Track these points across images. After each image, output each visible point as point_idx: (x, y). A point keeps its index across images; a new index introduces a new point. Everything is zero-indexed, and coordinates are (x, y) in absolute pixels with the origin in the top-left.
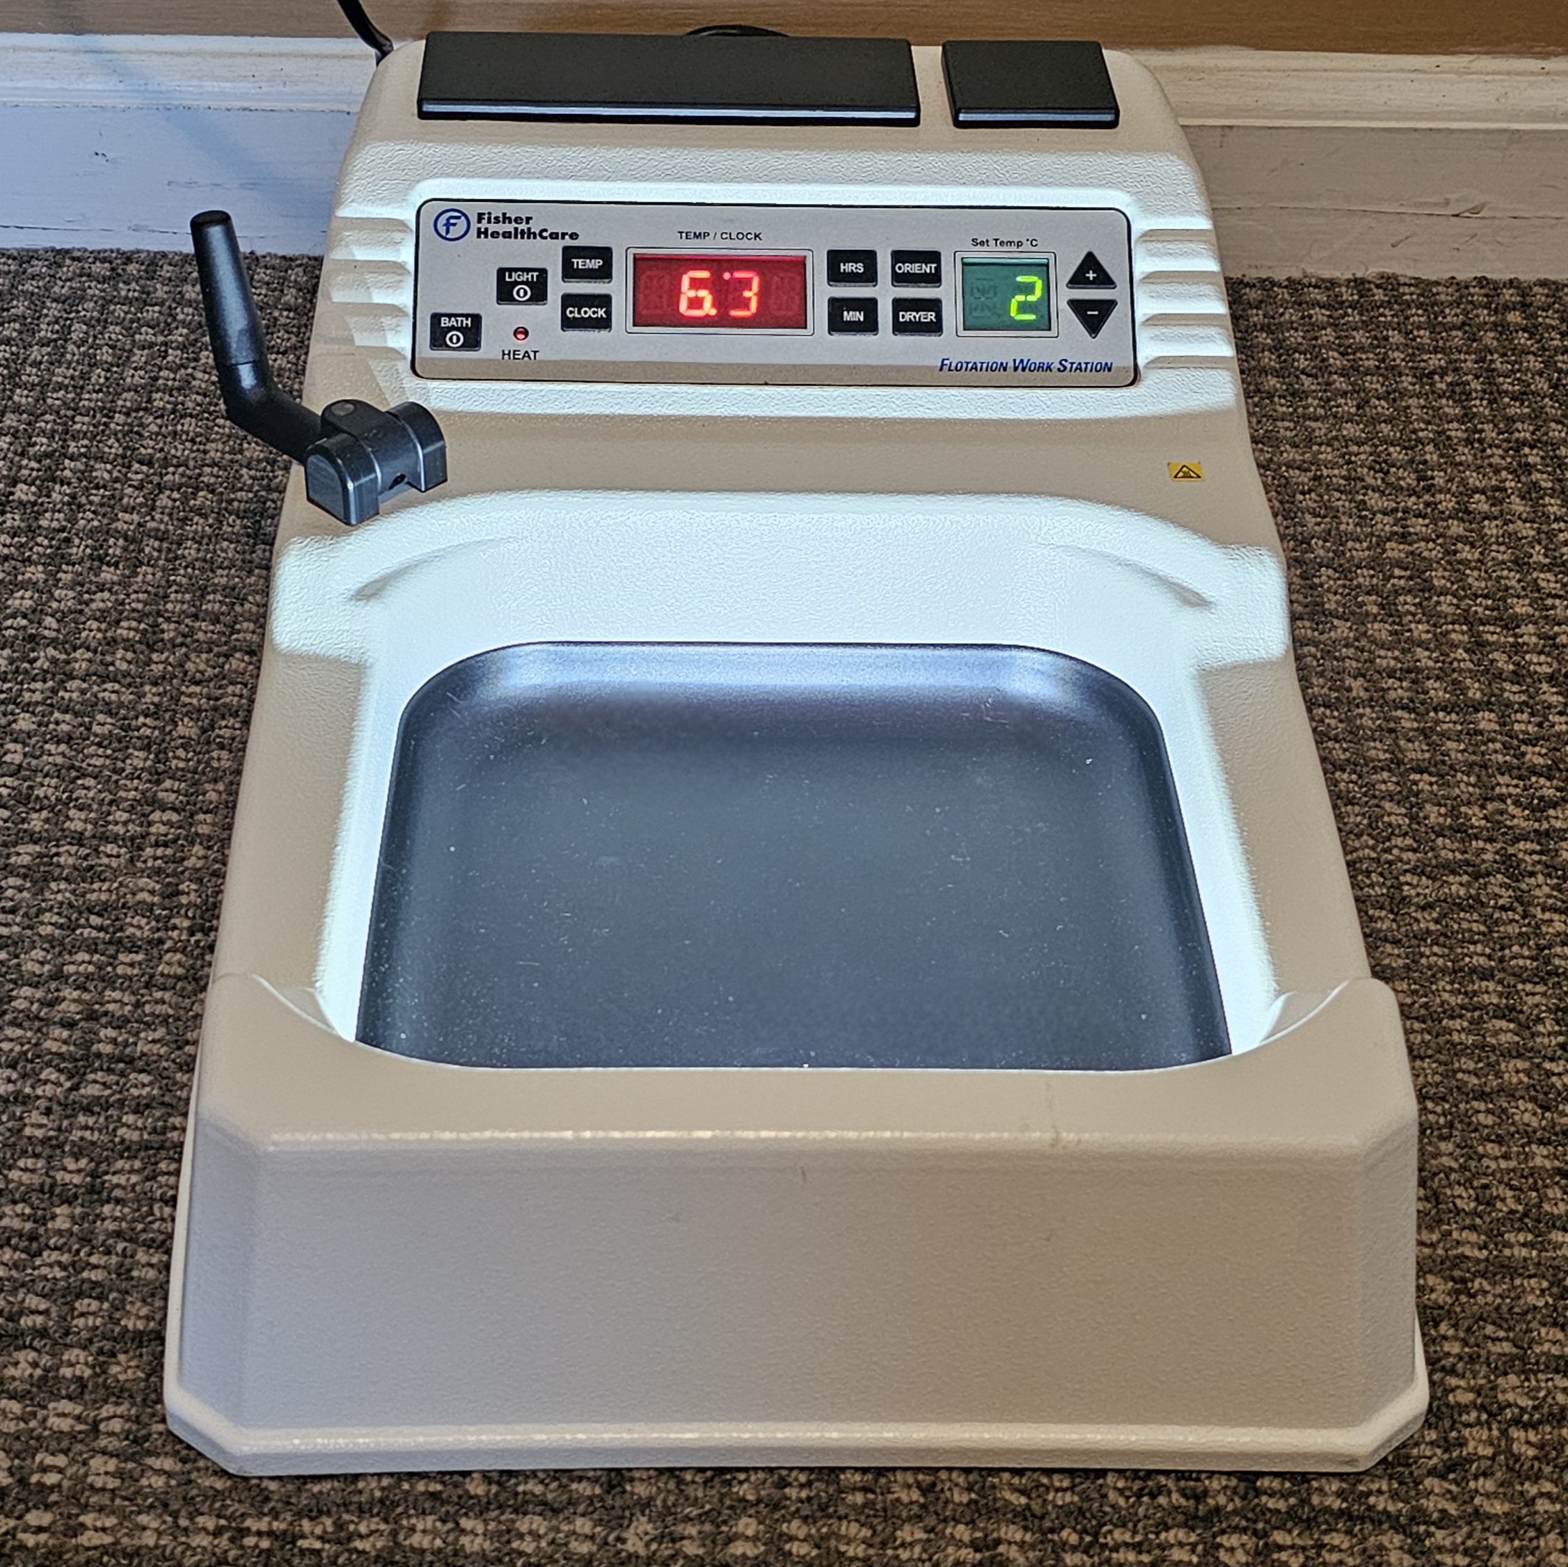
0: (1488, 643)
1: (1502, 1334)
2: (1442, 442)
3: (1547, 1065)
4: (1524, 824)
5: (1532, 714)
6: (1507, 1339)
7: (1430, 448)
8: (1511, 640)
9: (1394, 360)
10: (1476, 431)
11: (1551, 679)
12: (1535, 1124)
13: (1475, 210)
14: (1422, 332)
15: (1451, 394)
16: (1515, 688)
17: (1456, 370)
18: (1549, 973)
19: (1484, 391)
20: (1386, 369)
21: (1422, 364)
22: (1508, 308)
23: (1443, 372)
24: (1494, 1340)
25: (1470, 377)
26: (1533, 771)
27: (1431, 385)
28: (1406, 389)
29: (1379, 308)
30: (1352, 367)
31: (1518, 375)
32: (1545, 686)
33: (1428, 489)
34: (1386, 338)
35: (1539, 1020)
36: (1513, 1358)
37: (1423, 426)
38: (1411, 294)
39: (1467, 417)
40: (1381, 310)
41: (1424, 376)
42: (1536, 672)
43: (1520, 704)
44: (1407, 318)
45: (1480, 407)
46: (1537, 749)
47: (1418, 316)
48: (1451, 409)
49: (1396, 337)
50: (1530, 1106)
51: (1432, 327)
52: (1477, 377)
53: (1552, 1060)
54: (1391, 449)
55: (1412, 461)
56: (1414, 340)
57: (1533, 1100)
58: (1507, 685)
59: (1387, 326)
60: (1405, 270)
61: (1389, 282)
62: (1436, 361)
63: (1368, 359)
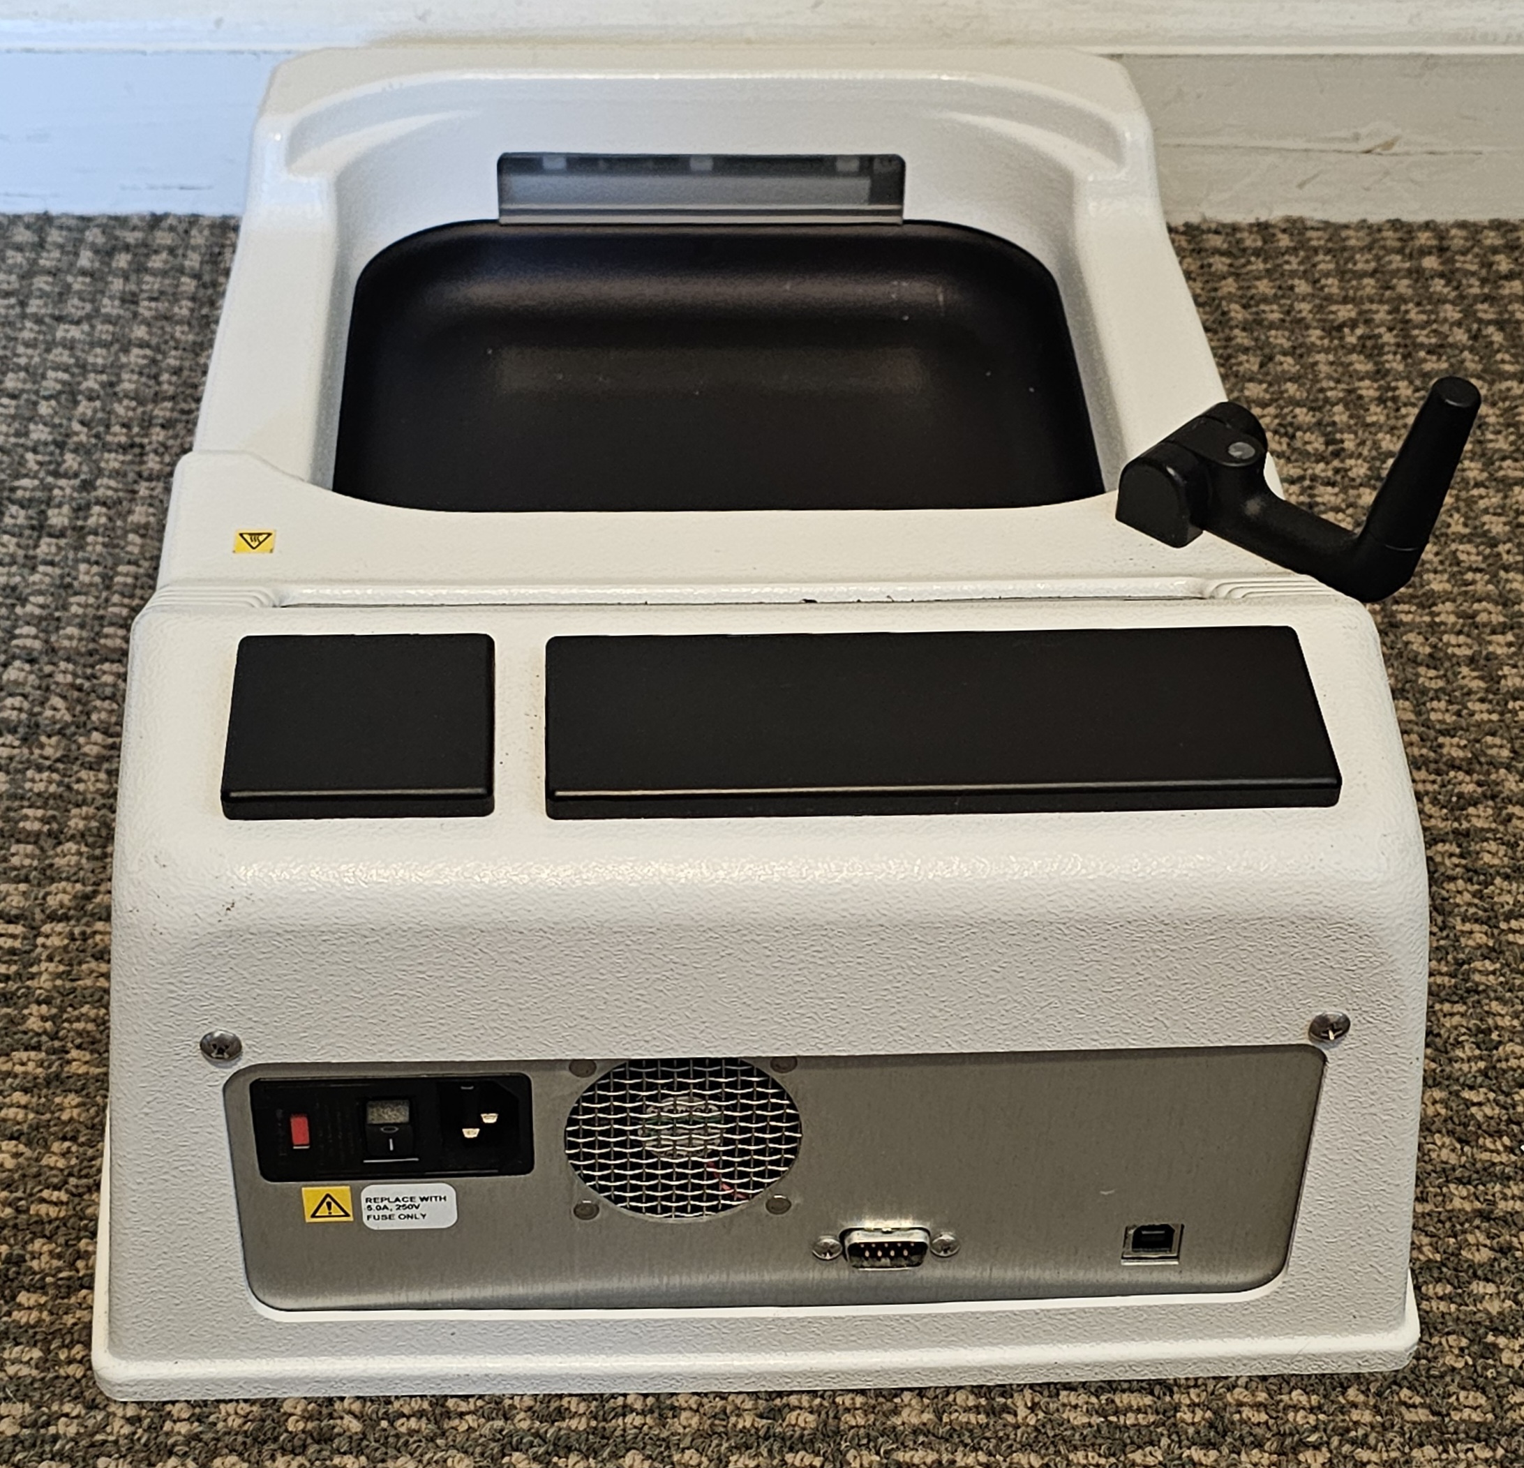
0: (1402, 623)
1: (1418, 1400)
2: (1354, 402)
3: (1466, 1094)
4: (1441, 825)
5: (1450, 702)
6: (1423, 1405)
7: (1339, 408)
8: (1427, 619)
9: (1300, 311)
10: (1389, 388)
11: (1472, 661)
12: (1453, 1159)
13: (1388, 145)
14: (1330, 281)
15: (1361, 348)
16: (1432, 673)
17: (1368, 322)
18: (1468, 991)
19: (1398, 345)
20: (1291, 322)
21: (1332, 317)
22: (1424, 252)
23: (1353, 324)
24: (1408, 1406)
25: (1382, 330)
26: (1453, 765)
27: (1342, 338)
28: (1313, 344)
29: (1283, 254)
30: (1255, 320)
31: (1435, 326)
32: (1465, 670)
33: (1336, 454)
34: (1292, 288)
35: (1458, 1044)
36: (1430, 1425)
37: (1332, 384)
38: (1319, 239)
39: (1379, 373)
40: (1287, 257)
41: (1334, 330)
42: (1454, 655)
43: (1436, 691)
44: (1314, 265)
45: (1395, 363)
46: (1456, 740)
47: (1325, 263)
48: (1362, 365)
49: (1302, 287)
50: (1447, 1140)
51: (1341, 274)
52: (1390, 329)
53: (1471, 1088)
54: (1298, 411)
55: (1319, 423)
56: (1322, 288)
57: (1451, 1133)
58: (1422, 670)
59: (1293, 274)
60: (1313, 212)
61: (1295, 227)
62: (1345, 312)
63: (1272, 311)
